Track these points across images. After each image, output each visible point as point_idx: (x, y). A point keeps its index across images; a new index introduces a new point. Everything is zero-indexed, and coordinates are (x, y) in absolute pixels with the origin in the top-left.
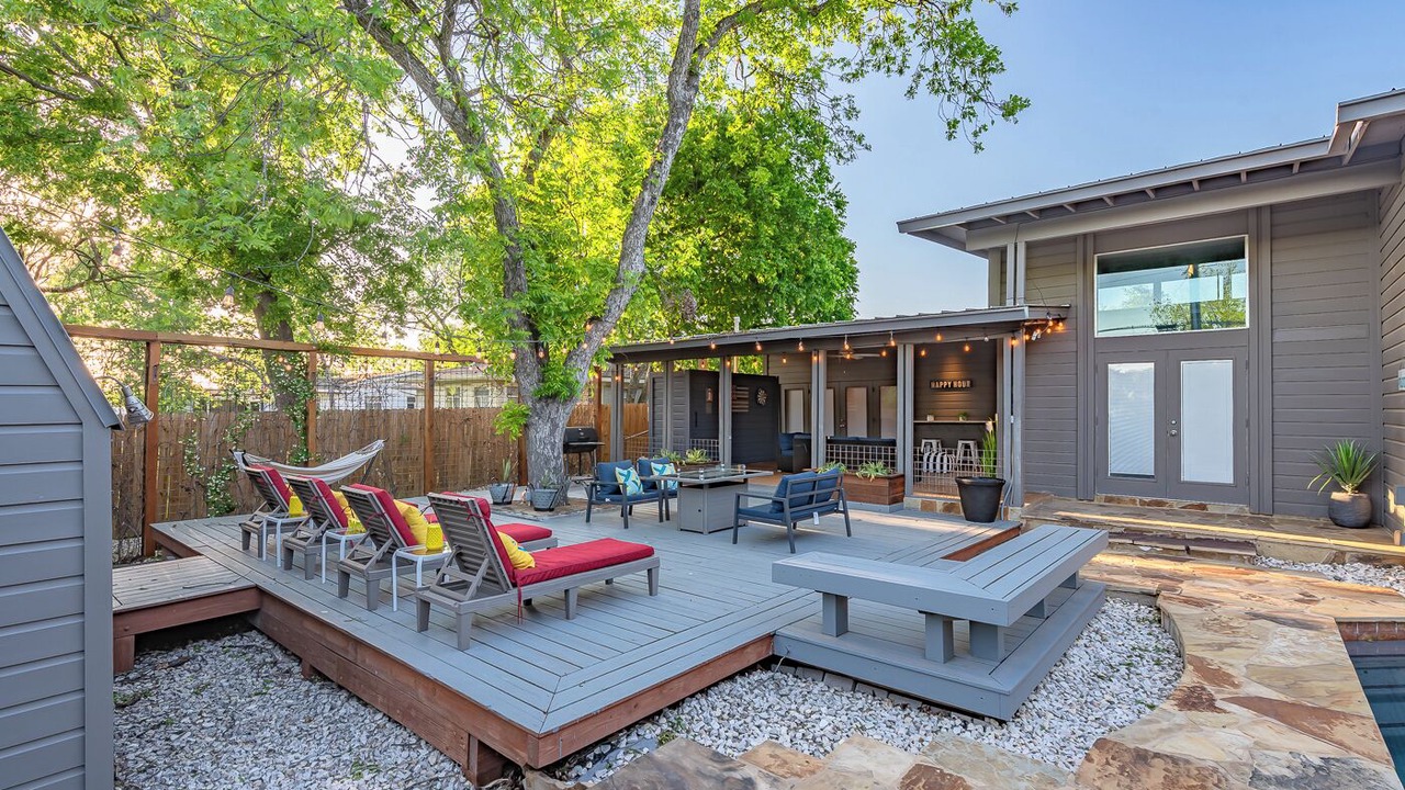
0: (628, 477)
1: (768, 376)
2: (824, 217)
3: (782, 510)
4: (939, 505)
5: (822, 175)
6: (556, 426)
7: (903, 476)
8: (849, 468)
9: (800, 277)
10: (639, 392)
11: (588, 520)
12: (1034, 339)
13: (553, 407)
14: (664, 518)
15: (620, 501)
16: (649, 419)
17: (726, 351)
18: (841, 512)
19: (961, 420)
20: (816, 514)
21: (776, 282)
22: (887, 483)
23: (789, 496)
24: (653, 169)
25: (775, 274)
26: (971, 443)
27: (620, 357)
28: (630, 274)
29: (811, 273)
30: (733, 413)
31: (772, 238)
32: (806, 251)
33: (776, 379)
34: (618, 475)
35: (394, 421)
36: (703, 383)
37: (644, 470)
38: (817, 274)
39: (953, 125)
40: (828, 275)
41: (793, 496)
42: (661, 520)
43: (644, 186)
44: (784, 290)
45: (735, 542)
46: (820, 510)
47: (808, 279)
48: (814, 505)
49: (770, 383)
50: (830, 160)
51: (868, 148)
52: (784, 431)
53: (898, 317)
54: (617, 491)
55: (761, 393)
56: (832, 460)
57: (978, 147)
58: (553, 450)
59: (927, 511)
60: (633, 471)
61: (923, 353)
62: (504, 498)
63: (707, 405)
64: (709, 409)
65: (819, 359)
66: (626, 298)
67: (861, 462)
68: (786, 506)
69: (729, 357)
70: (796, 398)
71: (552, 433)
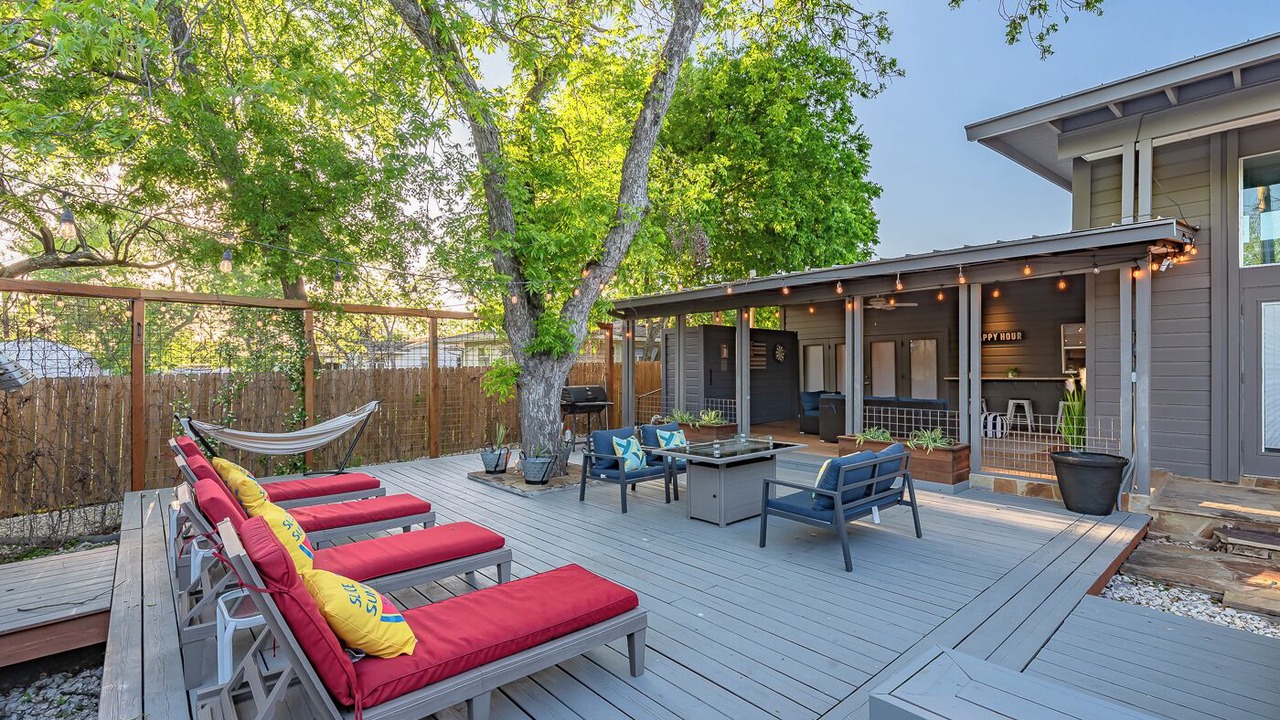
0: (627, 448)
1: (785, 331)
2: (847, 160)
3: (832, 507)
4: (1021, 486)
5: (844, 116)
6: (552, 386)
7: (968, 448)
8: (893, 435)
9: (820, 228)
10: (655, 351)
11: (582, 498)
12: (1163, 269)
13: (548, 365)
14: (672, 496)
15: (618, 478)
16: (662, 376)
17: (743, 301)
18: (906, 503)
19: (1010, 377)
20: (875, 509)
21: (795, 232)
22: (950, 457)
23: (842, 488)
24: (655, 82)
25: (794, 223)
26: (1026, 403)
27: (629, 312)
28: (631, 210)
29: (832, 223)
30: (751, 370)
31: (789, 185)
32: (827, 199)
33: (794, 335)
34: (616, 446)
35: (409, 382)
36: (718, 340)
37: (648, 439)
38: (838, 223)
39: (1014, 27)
40: (850, 223)
41: (847, 488)
42: (668, 501)
43: (646, 102)
44: (802, 240)
45: (763, 544)
46: (882, 502)
47: (829, 229)
48: (873, 497)
49: (789, 339)
50: (854, 100)
51: (901, 74)
52: (802, 390)
53: (966, 247)
54: (616, 465)
55: (780, 349)
56: (871, 425)
57: (1046, 51)
58: (548, 413)
59: (1003, 493)
60: (634, 442)
61: (996, 294)
62: (497, 466)
63: (723, 361)
64: (724, 367)
65: (854, 308)
66: (628, 238)
67: (909, 429)
68: (838, 501)
69: (745, 308)
70: (816, 355)
71: (547, 394)
